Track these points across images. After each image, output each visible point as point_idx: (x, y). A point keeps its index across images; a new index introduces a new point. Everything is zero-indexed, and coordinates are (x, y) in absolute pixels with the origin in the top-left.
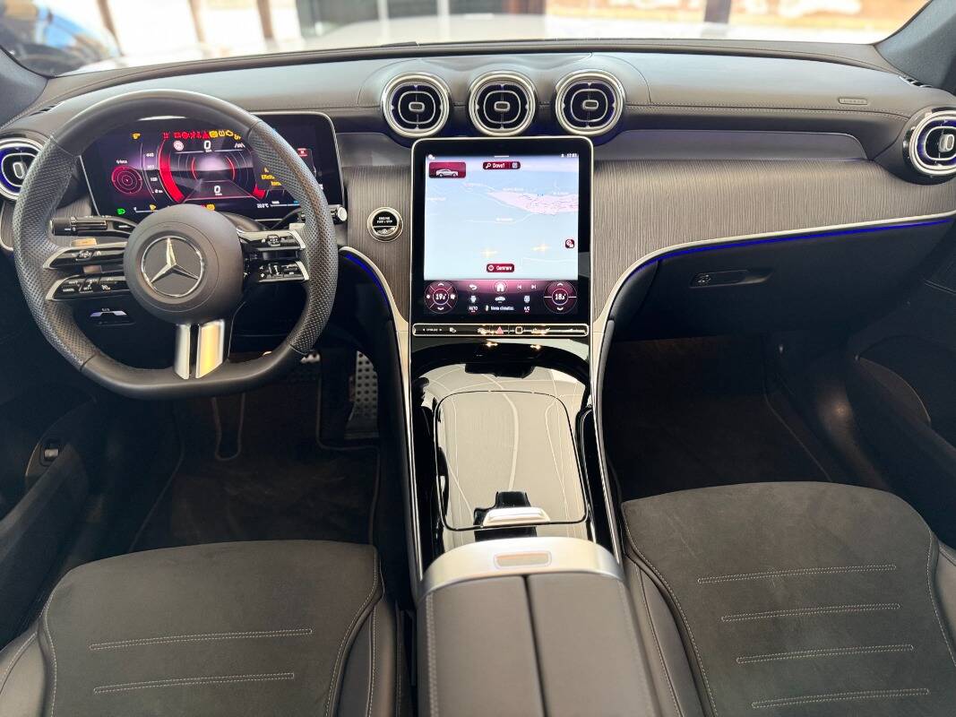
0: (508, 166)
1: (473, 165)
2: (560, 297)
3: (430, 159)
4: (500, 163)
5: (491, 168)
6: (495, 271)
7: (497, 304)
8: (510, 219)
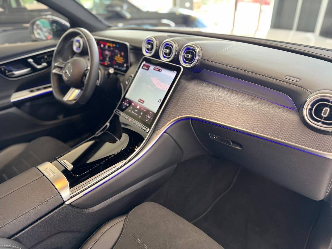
0: (159, 70)
1: (152, 67)
2: (149, 117)
3: (144, 63)
4: (157, 69)
5: (155, 70)
6: (140, 102)
7: (135, 112)
8: (151, 87)
